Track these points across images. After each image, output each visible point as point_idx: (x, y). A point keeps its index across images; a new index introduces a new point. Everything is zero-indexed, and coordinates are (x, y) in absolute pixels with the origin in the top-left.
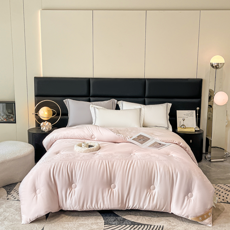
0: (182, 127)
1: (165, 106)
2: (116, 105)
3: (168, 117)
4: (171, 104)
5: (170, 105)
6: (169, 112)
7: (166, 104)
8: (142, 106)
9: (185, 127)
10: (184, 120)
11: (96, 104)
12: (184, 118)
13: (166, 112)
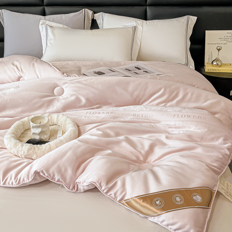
0: (215, 63)
1: (184, 22)
2: (91, 22)
3: (189, 43)
4: (196, 18)
5: (194, 19)
6: (190, 33)
7: (186, 17)
8: (138, 22)
9: (219, 64)
10: (219, 50)
11: (51, 19)
12: (219, 45)
13: (184, 33)
